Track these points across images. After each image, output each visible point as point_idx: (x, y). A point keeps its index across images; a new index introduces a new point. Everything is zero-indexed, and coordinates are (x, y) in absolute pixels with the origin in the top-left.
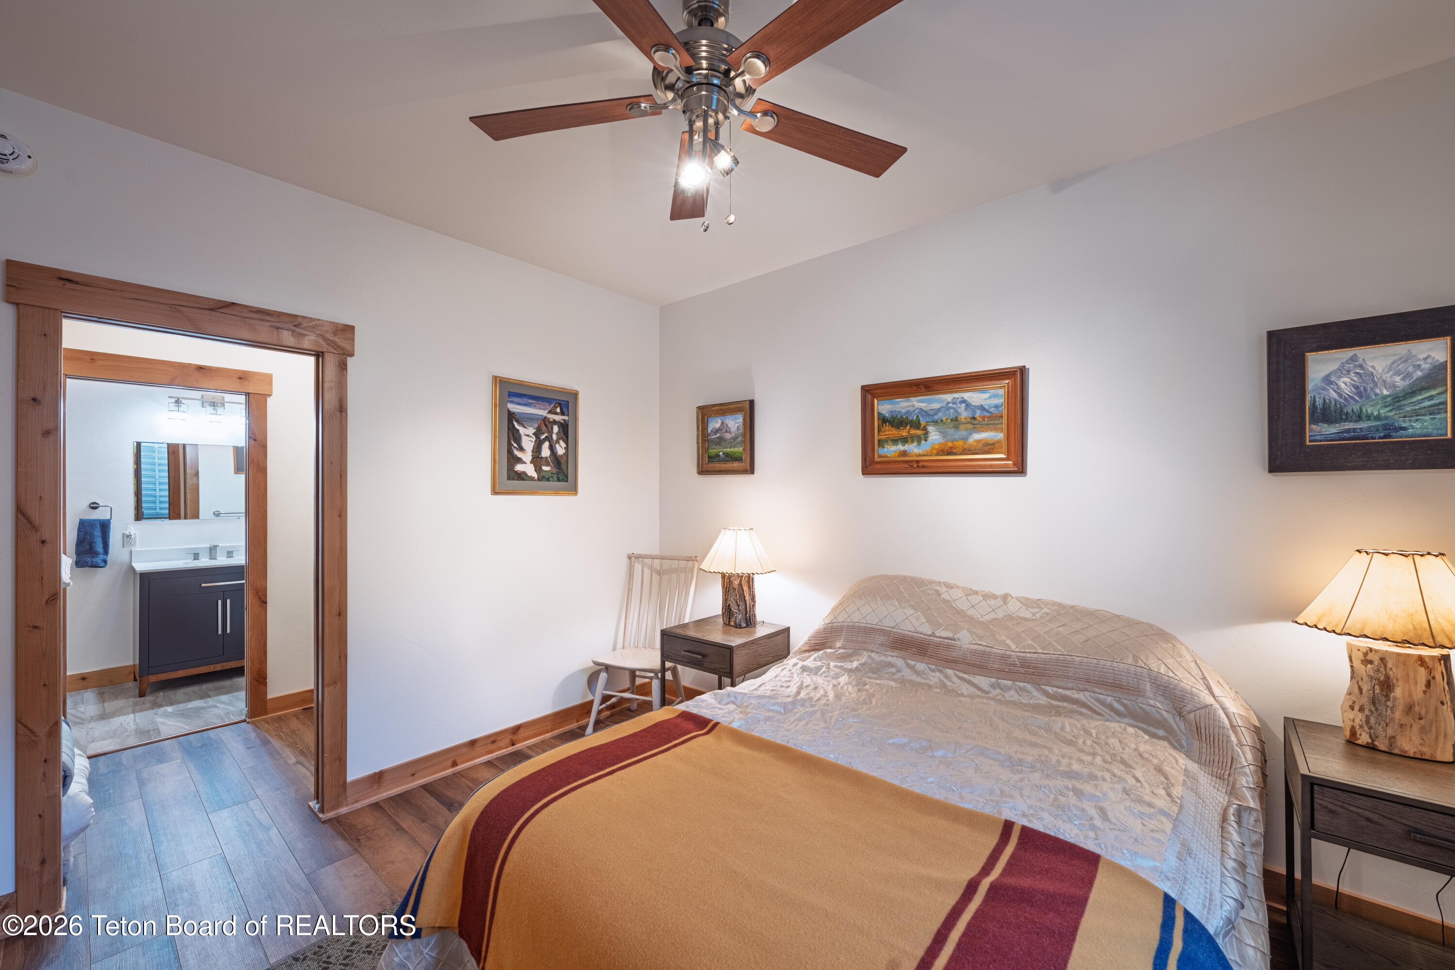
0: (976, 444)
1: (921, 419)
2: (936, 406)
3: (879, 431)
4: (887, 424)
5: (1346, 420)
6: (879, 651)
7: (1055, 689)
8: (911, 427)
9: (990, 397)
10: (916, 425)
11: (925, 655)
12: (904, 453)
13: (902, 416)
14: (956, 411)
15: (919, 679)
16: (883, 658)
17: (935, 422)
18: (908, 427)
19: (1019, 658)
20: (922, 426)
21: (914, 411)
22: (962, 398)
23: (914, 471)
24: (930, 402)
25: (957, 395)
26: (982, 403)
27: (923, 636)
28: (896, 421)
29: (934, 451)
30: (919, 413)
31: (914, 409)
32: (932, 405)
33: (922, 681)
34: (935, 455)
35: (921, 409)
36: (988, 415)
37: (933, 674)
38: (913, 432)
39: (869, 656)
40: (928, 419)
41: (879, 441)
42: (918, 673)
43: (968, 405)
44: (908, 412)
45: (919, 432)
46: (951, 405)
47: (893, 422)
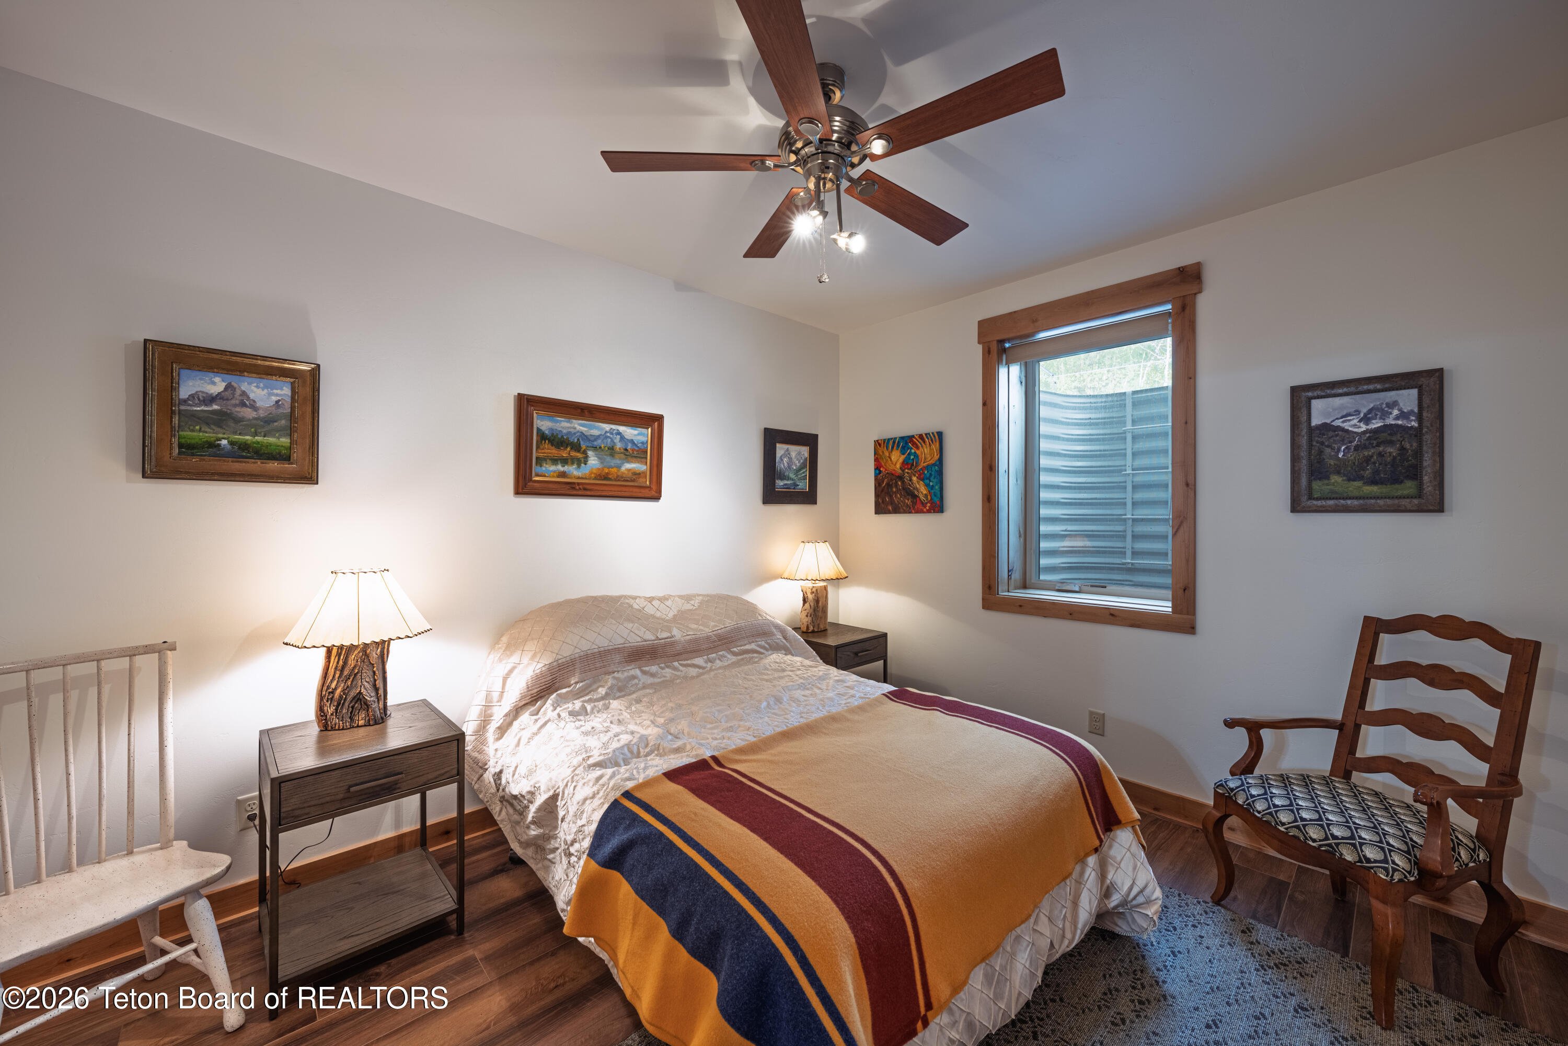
0: (626, 472)
1: (582, 443)
2: (595, 432)
3: (538, 447)
4: (547, 441)
5: (785, 479)
6: (619, 669)
7: (739, 648)
8: (571, 449)
9: (639, 434)
10: (576, 447)
11: (656, 658)
12: (563, 474)
13: (562, 436)
14: (612, 440)
15: (657, 680)
16: (626, 674)
17: (595, 448)
18: (569, 449)
19: (715, 635)
20: (582, 450)
21: (575, 434)
22: (618, 430)
23: (575, 492)
24: (590, 427)
25: (614, 427)
26: (633, 438)
27: (651, 642)
28: (557, 440)
29: (593, 475)
30: (580, 436)
31: (575, 431)
32: (592, 431)
33: (659, 680)
34: (593, 479)
35: (581, 432)
36: (637, 449)
37: (664, 671)
38: (573, 454)
39: (614, 678)
40: (588, 444)
41: (537, 458)
42: (653, 675)
43: (622, 438)
44: (569, 433)
45: (579, 455)
46: (608, 434)
47: (553, 440)
